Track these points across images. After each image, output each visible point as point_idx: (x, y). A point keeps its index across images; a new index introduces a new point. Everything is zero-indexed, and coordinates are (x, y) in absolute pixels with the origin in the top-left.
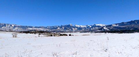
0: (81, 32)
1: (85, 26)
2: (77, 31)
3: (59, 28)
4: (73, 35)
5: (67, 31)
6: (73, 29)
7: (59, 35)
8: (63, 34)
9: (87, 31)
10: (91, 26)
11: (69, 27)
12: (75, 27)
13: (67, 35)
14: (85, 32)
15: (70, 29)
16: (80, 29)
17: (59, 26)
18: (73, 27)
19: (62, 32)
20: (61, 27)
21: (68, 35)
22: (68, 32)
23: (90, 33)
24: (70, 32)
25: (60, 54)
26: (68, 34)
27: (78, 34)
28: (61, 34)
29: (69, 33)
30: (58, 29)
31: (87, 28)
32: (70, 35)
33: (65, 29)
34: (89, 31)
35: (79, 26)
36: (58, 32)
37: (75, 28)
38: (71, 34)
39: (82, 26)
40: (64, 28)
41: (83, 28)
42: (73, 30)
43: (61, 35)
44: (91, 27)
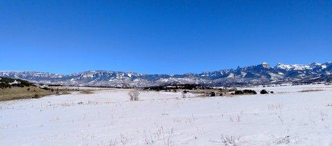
0: (296, 83)
1: (308, 67)
2: (284, 82)
3: (231, 76)
4: (272, 92)
5: (255, 81)
6: (272, 74)
7: (234, 92)
8: (243, 89)
9: (315, 80)
10: (327, 64)
11: (258, 72)
12: (276, 71)
13: (254, 93)
14: (309, 82)
15: (263, 77)
16: (291, 76)
17: (231, 71)
18: (271, 70)
19: (242, 84)
20: (238, 72)
21: (259, 93)
22: (257, 84)
23: (322, 86)
24: (263, 84)
25: (241, 139)
26: (258, 89)
27: (288, 87)
28: (238, 89)
29: (261, 88)
30: (230, 78)
31: (314, 70)
32: (263, 92)
33: (249, 75)
34: (319, 81)
35: (289, 67)
36: (231, 85)
37: (277, 73)
38: (267, 88)
39: (297, 67)
40: (244, 74)
41: (302, 71)
42: (272, 78)
43: (238, 93)
44: (324, 67)
